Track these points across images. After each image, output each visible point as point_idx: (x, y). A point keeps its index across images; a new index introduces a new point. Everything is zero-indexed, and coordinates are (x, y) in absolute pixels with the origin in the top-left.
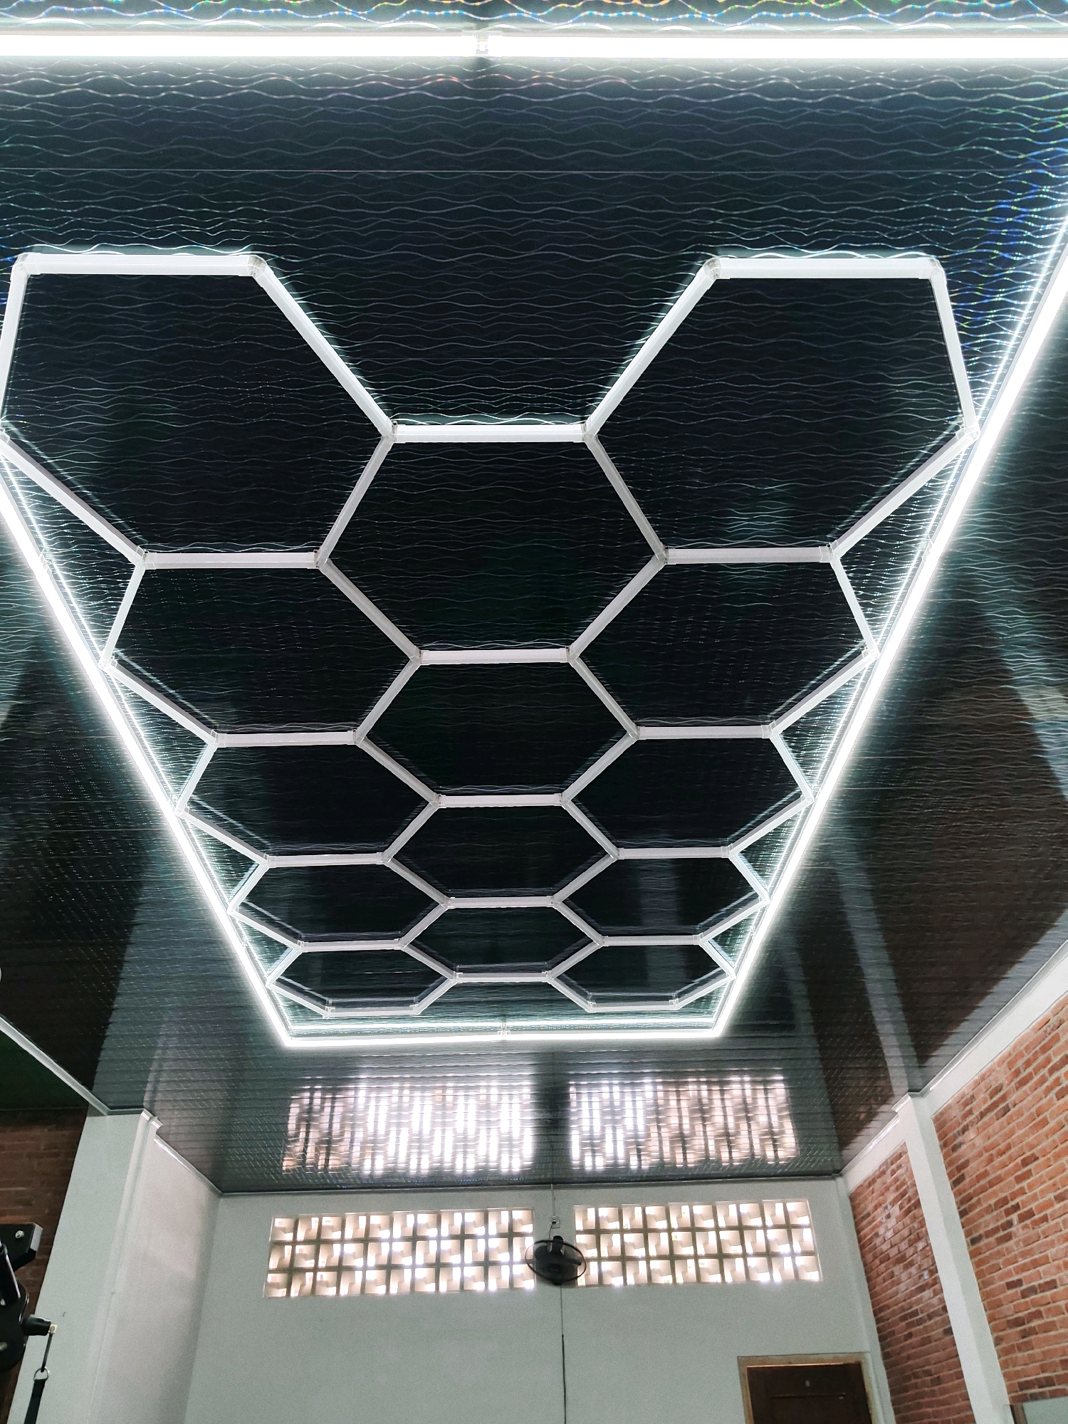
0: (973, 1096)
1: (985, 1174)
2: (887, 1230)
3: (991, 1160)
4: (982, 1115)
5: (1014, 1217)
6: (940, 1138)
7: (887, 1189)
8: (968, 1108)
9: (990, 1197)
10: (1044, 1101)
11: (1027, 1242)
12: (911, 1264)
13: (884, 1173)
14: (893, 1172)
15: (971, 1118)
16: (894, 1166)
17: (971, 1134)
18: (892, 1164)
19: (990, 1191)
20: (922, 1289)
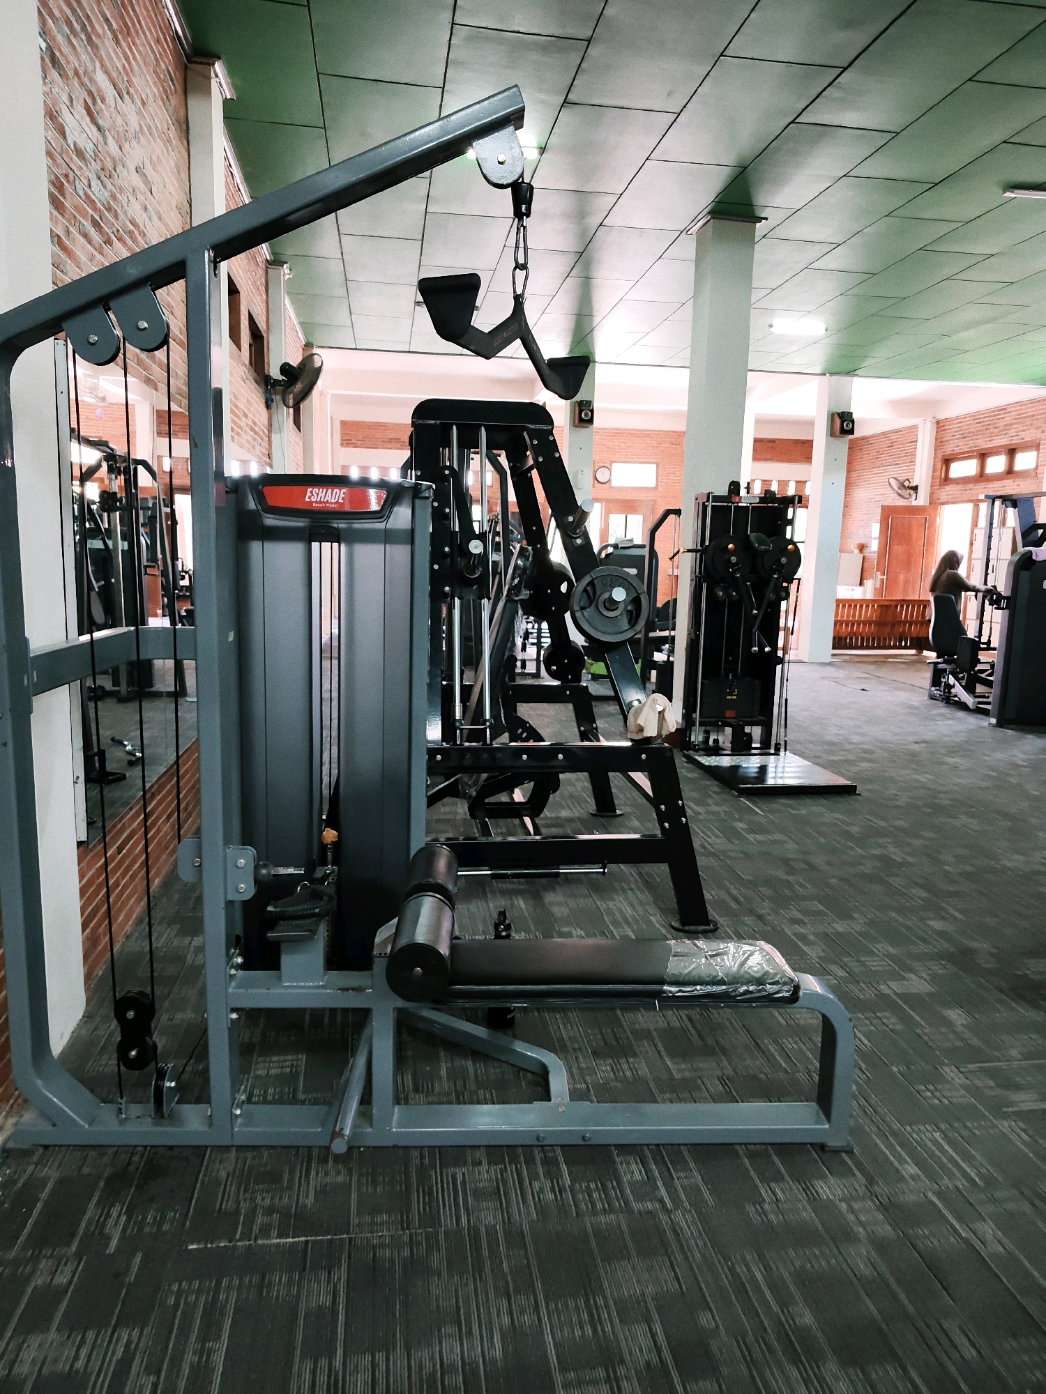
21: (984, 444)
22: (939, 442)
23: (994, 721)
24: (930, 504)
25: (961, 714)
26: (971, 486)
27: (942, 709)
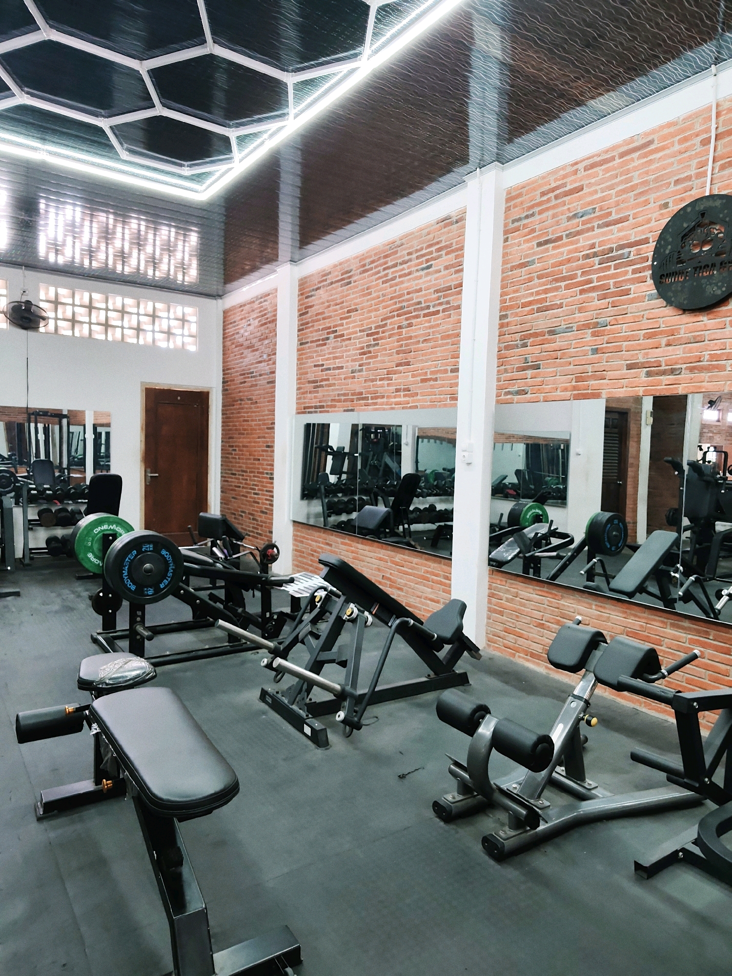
0: (330, 272)
1: (323, 313)
2: (246, 331)
3: (329, 306)
4: (332, 283)
5: (332, 336)
6: (300, 290)
7: (253, 311)
8: (324, 278)
9: (320, 325)
10: (374, 283)
11: (334, 348)
12: (257, 350)
13: (254, 302)
14: (261, 303)
15: (325, 283)
16: (262, 300)
17: (321, 291)
18: (261, 298)
19: (322, 322)
20: (260, 362)
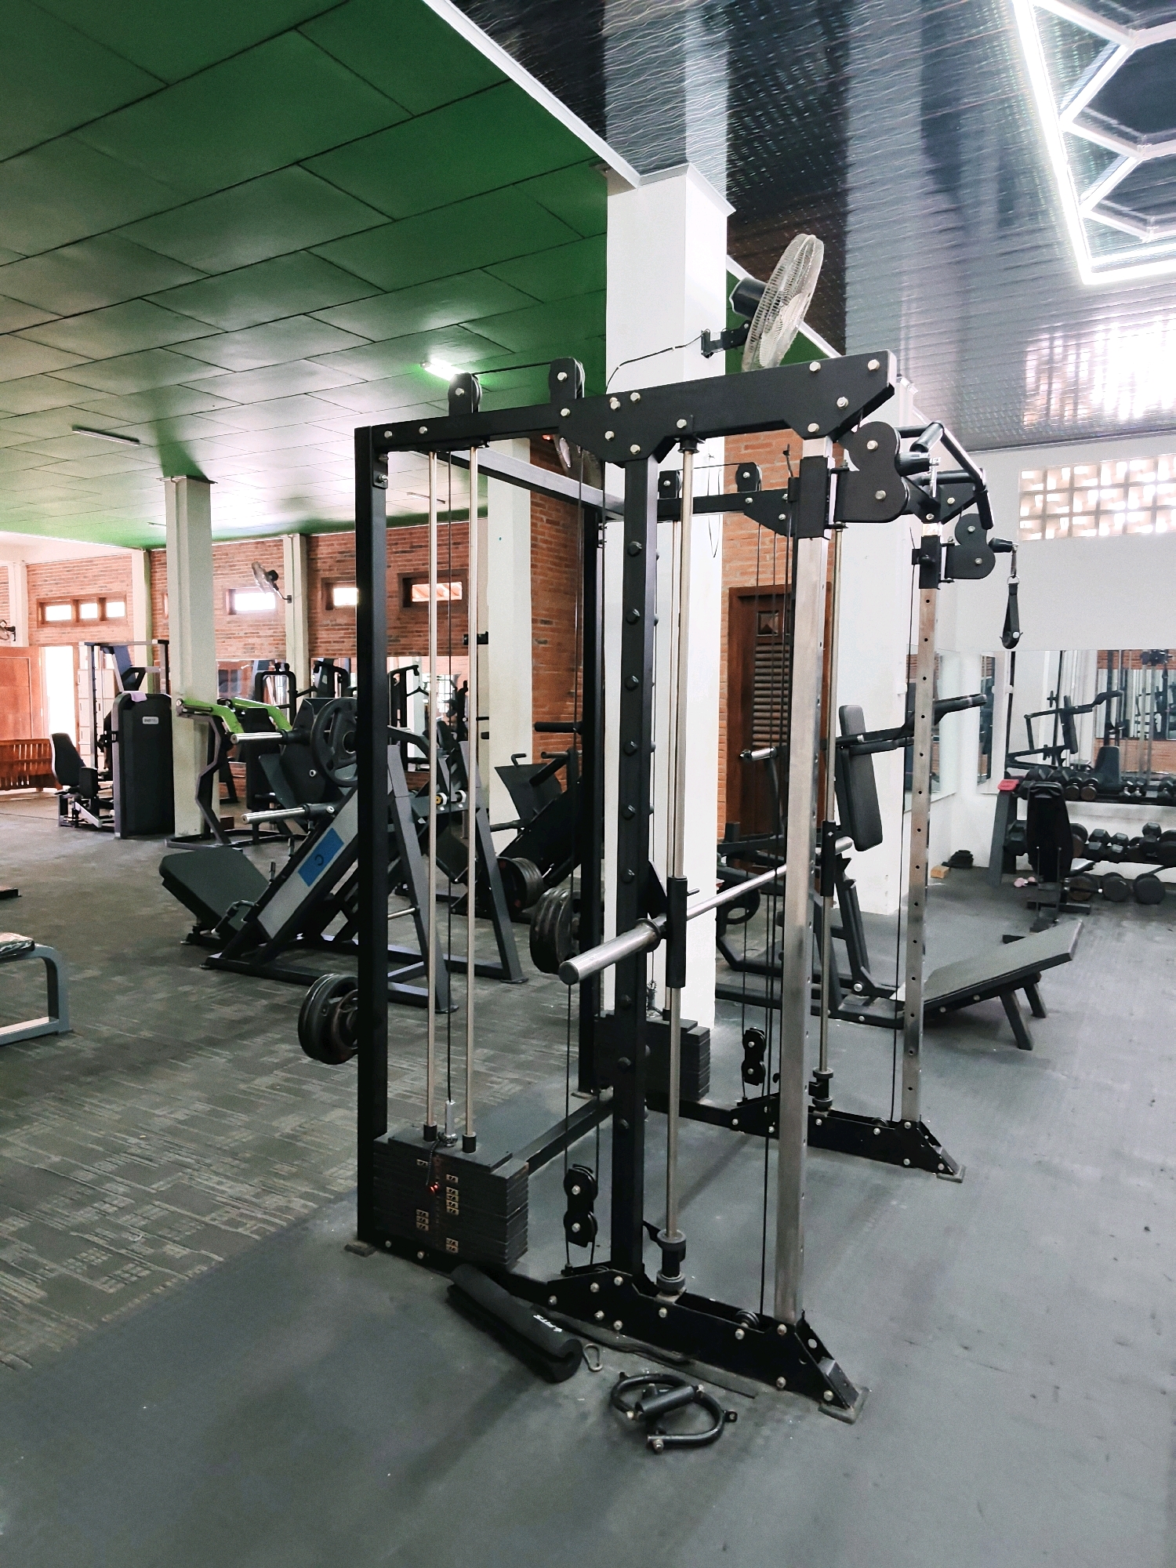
21: (76, 591)
22: (31, 587)
23: (118, 834)
24: (30, 645)
25: (90, 834)
26: (69, 629)
27: (73, 832)
